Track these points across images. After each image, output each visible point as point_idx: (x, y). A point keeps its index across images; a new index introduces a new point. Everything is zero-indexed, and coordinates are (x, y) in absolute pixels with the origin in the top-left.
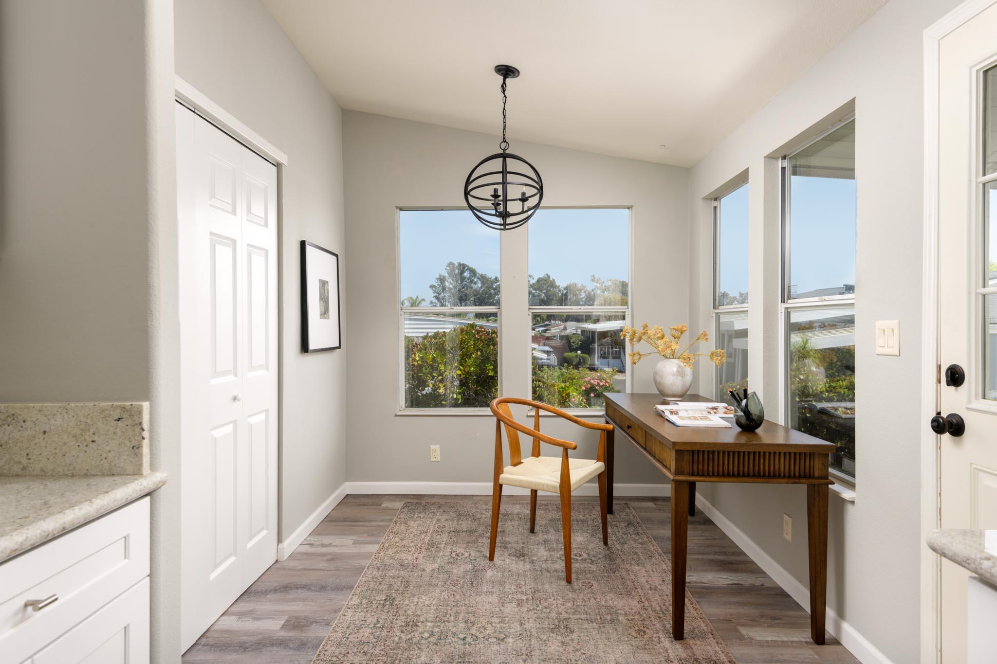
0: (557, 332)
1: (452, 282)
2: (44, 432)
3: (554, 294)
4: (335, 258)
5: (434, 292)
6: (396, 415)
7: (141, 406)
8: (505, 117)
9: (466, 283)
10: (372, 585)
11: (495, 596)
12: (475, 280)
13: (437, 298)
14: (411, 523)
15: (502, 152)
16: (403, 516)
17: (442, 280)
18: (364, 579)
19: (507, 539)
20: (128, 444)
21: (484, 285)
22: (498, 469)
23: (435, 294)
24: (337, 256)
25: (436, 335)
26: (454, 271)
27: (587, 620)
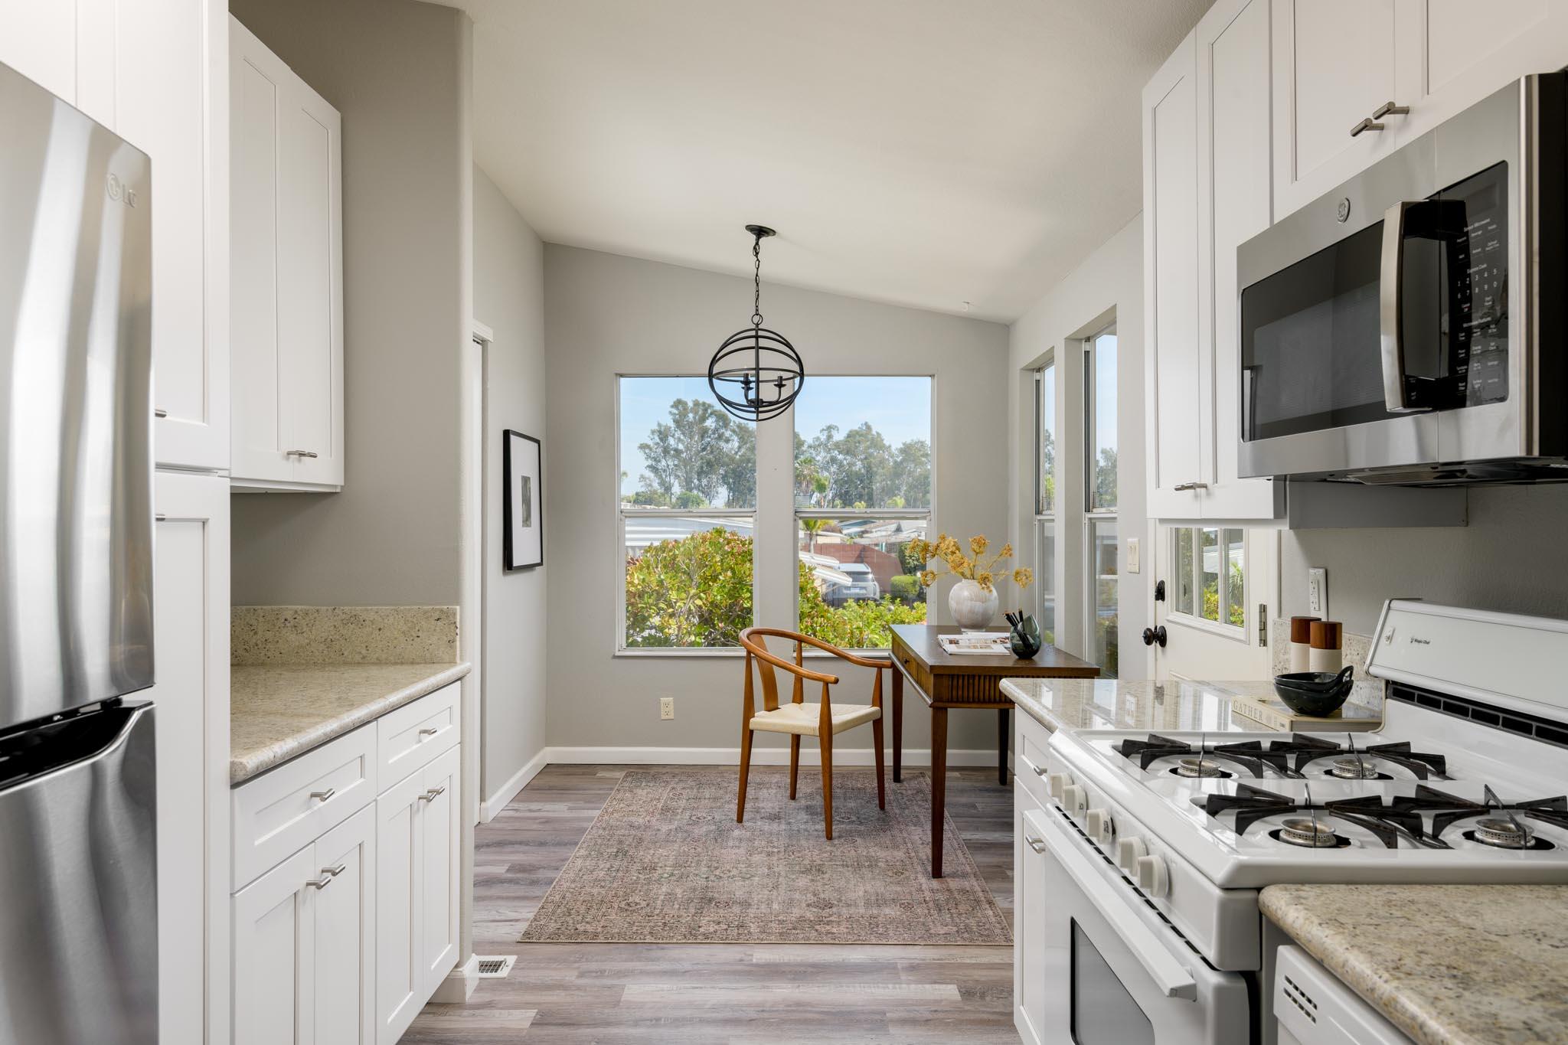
0: (882, 536)
1: (682, 437)
2: (380, 629)
3: (882, 462)
4: (537, 445)
5: (648, 457)
6: (615, 657)
7: (456, 609)
8: (757, 284)
9: (709, 439)
10: (599, 841)
11: (742, 849)
12: (728, 434)
13: (654, 469)
14: (639, 791)
15: (754, 327)
16: (626, 784)
17: (663, 434)
18: (589, 837)
19: (761, 805)
20: (446, 639)
21: (746, 443)
22: (749, 711)
23: (650, 462)
24: (538, 442)
25: (663, 548)
26: (686, 415)
27: (843, 865)
